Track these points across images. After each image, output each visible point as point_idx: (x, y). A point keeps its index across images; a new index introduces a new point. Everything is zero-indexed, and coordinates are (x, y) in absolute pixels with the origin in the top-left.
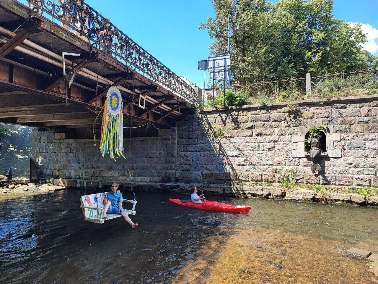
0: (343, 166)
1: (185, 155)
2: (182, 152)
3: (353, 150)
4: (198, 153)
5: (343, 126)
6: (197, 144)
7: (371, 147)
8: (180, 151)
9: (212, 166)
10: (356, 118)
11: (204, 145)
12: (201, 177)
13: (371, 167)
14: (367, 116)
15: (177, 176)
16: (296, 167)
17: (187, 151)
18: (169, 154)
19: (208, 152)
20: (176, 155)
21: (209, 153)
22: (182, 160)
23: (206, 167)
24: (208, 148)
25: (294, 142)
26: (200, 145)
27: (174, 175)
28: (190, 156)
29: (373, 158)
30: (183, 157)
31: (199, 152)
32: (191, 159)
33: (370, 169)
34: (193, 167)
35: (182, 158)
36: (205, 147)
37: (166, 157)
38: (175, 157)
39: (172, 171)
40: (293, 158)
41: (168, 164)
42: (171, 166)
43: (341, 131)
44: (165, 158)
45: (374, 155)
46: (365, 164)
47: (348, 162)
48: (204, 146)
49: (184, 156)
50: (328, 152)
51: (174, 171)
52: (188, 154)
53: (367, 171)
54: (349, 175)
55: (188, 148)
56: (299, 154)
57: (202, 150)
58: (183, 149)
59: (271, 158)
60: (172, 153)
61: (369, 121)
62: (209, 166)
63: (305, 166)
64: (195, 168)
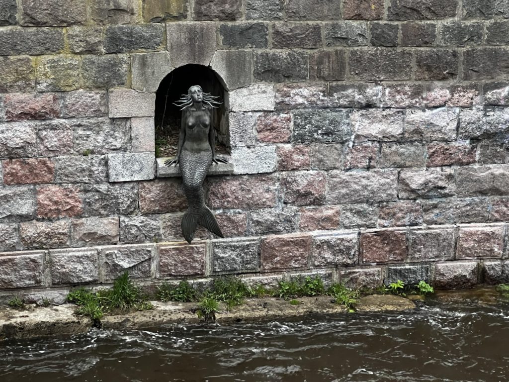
0: (281, 205)
3: (313, 144)
5: (283, 53)
7: (365, 132)
10: (324, 23)
13: (362, 202)
14: (359, 17)
16: (122, 218)
25: (113, 119)
29: (368, 168)
33: (358, 207)
40: (114, 183)
43: (277, 72)
45: (371, 159)
46: (344, 191)
47: (295, 187)
50: (235, 154)
53: (349, 214)
54: (297, 234)
56: (136, 167)
59: (24, 188)
61: (360, 40)
63: (155, 213)
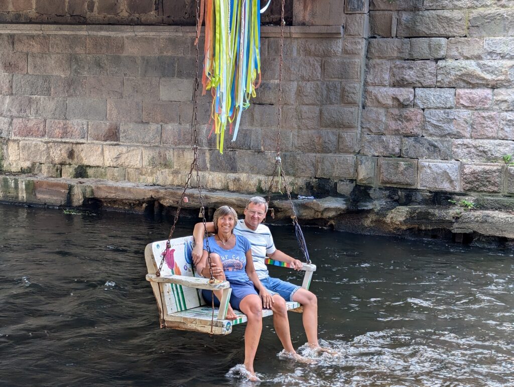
1: (395, 99)
2: (383, 89)
4: (448, 94)
6: (443, 59)
8: (374, 85)
9: (499, 145)
11: (473, 63)
12: (456, 183)
15: (361, 177)
17: (403, 86)
18: (332, 95)
19: (489, 91)
20: (359, 98)
21: (490, 96)
22: (384, 119)
23: (475, 147)
24: (488, 77)
26: (456, 63)
27: (352, 170)
28: (415, 105)
30: (386, 107)
31: (452, 91)
32: (419, 117)
34: (427, 145)
35: (382, 111)
36: (478, 72)
37: (322, 104)
38: (353, 103)
39: (343, 156)
41: (329, 130)
42: (339, 137)
44: (317, 109)
48: (472, 66)
49: (390, 102)
51: (350, 158)
52: (405, 94)
55: (410, 75)
57: (462, 84)
58: (387, 77)
60: (343, 90)
62: (487, 144)
64: (434, 150)
